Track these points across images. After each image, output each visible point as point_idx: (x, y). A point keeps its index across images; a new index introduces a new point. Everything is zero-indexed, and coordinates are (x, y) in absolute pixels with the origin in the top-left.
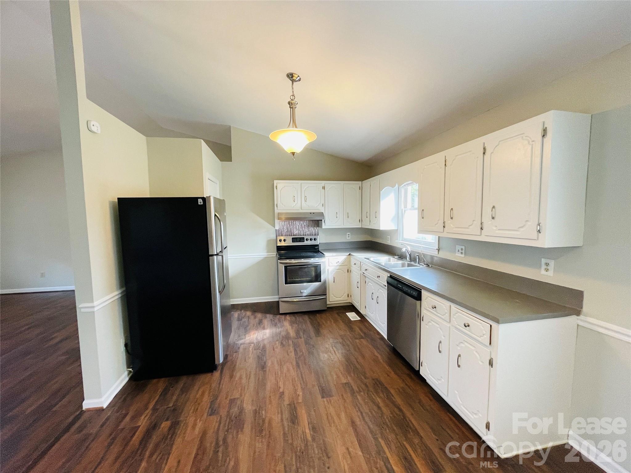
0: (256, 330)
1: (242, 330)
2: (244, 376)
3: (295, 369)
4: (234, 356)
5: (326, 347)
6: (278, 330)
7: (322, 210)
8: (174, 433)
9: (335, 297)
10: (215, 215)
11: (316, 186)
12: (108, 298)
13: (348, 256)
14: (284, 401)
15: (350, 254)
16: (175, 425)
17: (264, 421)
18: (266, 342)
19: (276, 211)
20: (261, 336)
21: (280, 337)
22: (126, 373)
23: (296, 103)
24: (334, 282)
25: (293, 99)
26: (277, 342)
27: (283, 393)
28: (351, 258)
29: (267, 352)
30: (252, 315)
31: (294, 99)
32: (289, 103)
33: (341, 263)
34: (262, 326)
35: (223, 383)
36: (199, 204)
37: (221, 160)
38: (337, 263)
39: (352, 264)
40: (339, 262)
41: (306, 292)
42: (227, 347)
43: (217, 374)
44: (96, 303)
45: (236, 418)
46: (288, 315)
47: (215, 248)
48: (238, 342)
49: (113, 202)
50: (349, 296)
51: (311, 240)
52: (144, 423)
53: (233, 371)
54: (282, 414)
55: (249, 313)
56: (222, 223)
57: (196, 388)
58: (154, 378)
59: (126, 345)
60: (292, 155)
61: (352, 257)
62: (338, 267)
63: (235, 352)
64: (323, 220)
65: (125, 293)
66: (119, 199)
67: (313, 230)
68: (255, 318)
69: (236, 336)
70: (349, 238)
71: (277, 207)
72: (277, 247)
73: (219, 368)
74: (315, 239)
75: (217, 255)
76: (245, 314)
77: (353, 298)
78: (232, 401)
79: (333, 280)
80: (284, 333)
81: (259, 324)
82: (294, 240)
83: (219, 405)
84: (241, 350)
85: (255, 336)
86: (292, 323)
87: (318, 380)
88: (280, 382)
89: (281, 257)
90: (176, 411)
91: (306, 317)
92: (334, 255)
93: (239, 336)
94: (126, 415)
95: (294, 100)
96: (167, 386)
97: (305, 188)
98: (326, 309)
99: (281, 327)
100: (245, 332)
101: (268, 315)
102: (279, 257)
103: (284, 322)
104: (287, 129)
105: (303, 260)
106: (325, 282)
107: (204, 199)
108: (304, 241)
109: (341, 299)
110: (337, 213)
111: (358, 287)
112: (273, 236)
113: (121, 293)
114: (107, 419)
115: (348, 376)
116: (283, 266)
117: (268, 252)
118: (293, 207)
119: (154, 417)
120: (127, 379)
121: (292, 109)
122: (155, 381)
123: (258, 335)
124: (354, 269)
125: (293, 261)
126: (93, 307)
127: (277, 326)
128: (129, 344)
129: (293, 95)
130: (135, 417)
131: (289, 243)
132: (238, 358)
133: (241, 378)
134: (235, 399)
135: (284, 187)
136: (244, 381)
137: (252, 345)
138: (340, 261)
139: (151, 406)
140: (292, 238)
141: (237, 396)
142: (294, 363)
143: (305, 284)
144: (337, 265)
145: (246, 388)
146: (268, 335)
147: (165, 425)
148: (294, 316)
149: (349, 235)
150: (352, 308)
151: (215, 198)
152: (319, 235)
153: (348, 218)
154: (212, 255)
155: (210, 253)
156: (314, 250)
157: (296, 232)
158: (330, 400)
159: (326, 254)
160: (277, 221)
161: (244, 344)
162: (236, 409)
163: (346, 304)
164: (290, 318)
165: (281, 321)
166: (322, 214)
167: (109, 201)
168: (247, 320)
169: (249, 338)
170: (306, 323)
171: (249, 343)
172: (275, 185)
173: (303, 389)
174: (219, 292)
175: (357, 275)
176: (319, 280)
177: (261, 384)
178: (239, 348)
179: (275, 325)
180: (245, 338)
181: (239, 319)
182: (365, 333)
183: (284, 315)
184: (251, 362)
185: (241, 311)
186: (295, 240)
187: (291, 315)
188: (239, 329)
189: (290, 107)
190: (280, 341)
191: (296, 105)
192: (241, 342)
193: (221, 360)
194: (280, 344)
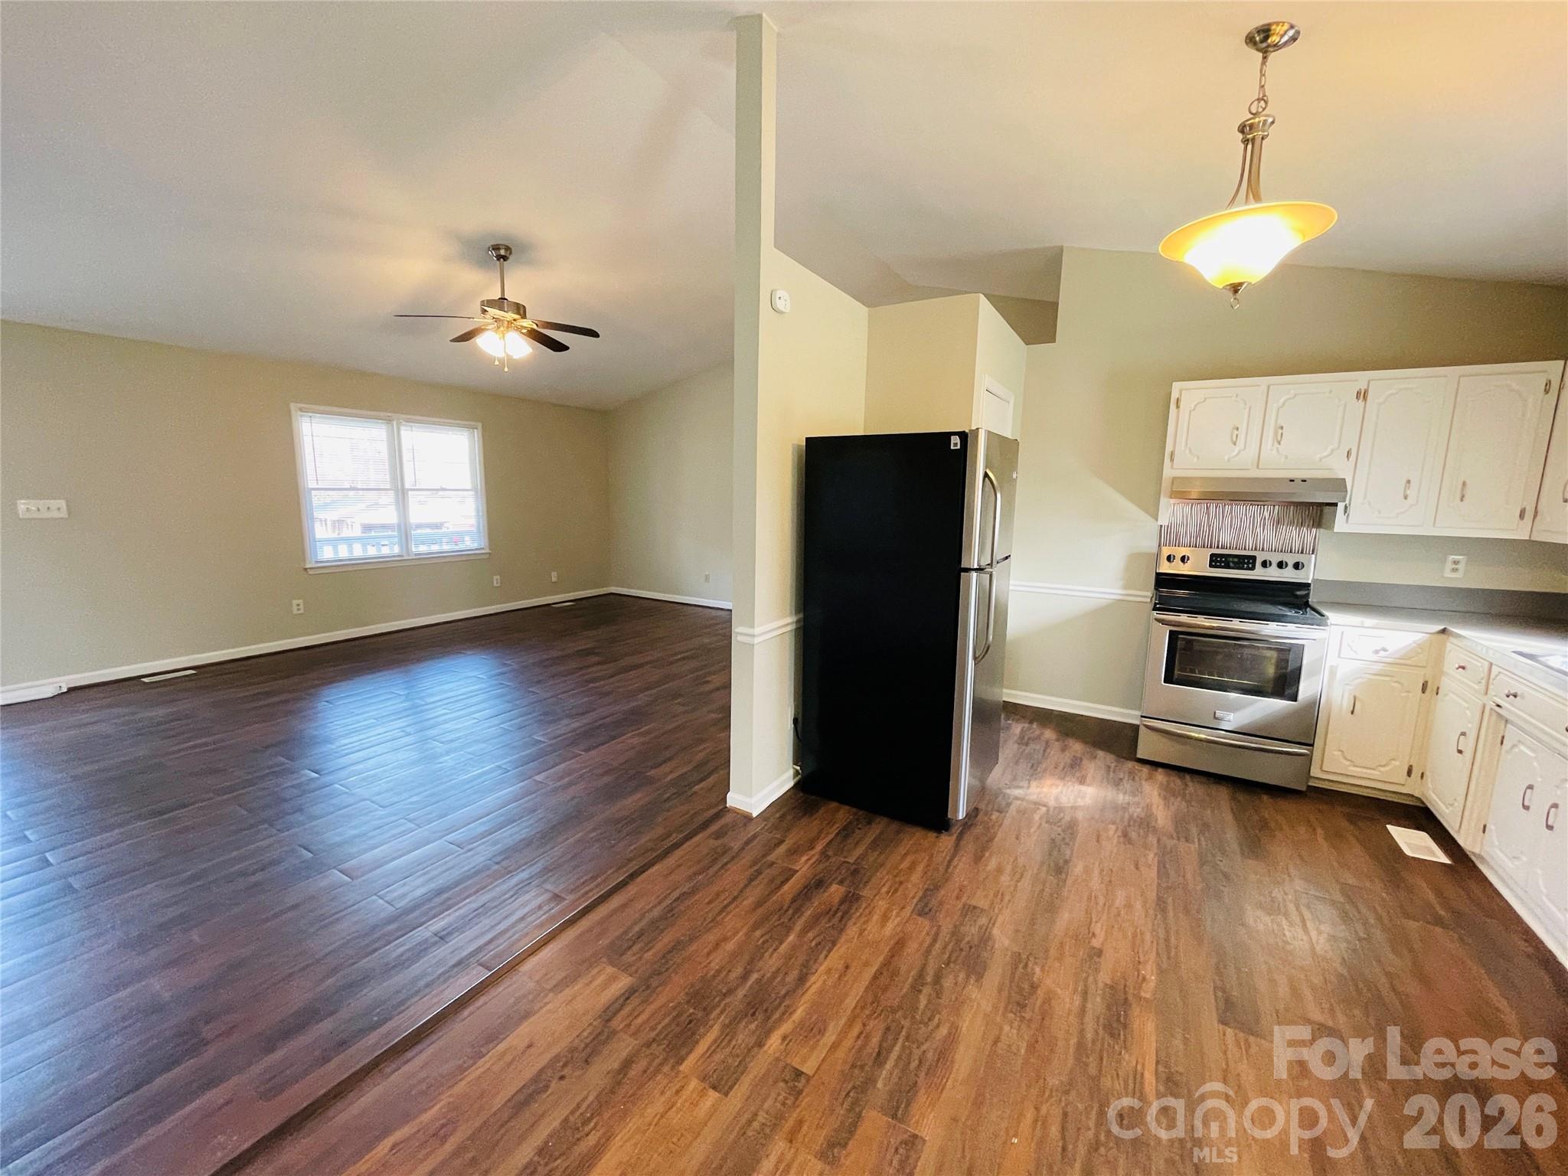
0: (1062, 779)
1: (1023, 766)
2: (1008, 869)
3: (1151, 912)
4: (994, 817)
5: (1273, 895)
6: (1121, 798)
7: (1341, 469)
8: (846, 913)
9: (1348, 763)
10: (986, 475)
11: (1331, 392)
12: (774, 627)
13: (1434, 637)
14: (1097, 971)
15: (1444, 631)
16: (851, 899)
17: (1034, 987)
18: (1080, 815)
19: (1168, 472)
20: (1072, 798)
21: (1122, 818)
22: (791, 772)
23: (1270, 120)
24: (1352, 713)
25: (1260, 110)
26: (1113, 827)
27: (1100, 953)
28: (1448, 644)
29: (1078, 840)
30: (1057, 740)
31: (1264, 109)
32: (1242, 129)
33: (1397, 656)
34: (1078, 774)
35: (958, 864)
36: (952, 448)
37: (1028, 342)
38: (1377, 652)
39: (1450, 664)
40: (1385, 650)
41: (1232, 720)
42: (980, 792)
43: (946, 841)
44: (757, 630)
45: (971, 947)
46: (1160, 770)
47: (974, 555)
48: (1008, 791)
49: (799, 446)
50: (1416, 773)
51: (1281, 565)
52: (804, 869)
53: (984, 849)
54: (1085, 999)
55: (1049, 734)
56: (999, 496)
57: (902, 850)
58: (833, 800)
59: (795, 721)
60: (1231, 294)
61: (1451, 644)
62: (1378, 667)
63: (998, 811)
64: (1341, 506)
65: (802, 624)
66: (807, 439)
67: (1296, 535)
68: (1064, 749)
69: (1008, 776)
70: (1457, 574)
71: (1172, 460)
72: (1158, 575)
73: (956, 830)
74: (1297, 566)
75: (980, 570)
76: (1042, 734)
77: (1430, 785)
78: (970, 910)
79: (1347, 705)
80: (1137, 811)
81: (1072, 766)
82: (1216, 561)
83: (941, 903)
84: (1013, 809)
85: (1055, 791)
86: (1168, 793)
87: (1219, 970)
88: (1096, 922)
89: (1162, 605)
90: (856, 875)
91: (1223, 793)
92: (1366, 625)
93: (1015, 779)
94: (781, 842)
95: (1264, 113)
96: (850, 823)
97: (1282, 400)
98: (1304, 789)
99: (1134, 794)
100: (1032, 775)
101: (1101, 754)
102: (1156, 604)
103: (1144, 783)
104: (1226, 212)
105: (1236, 624)
106: (1313, 707)
107: (963, 436)
108: (1253, 568)
109: (1375, 774)
110: (1409, 482)
111: (1460, 752)
112: (1151, 545)
113: (798, 622)
114: (754, 837)
115: (1337, 1009)
116: (1167, 630)
117: (1125, 587)
118: (1229, 461)
119: (821, 866)
120: (791, 784)
121: (1250, 147)
122: (834, 805)
123: (1062, 792)
124: (1453, 683)
125: (1202, 621)
126: (753, 636)
127: (1121, 788)
128: (800, 720)
129: (1263, 99)
130: (794, 852)
131: (1198, 566)
132: (1001, 824)
133: (999, 870)
134: (975, 908)
135: (1205, 399)
136: (1005, 879)
137: (1044, 809)
138: (1391, 649)
139: (819, 847)
140: (1212, 556)
141: (983, 903)
142: (1152, 895)
143: (1233, 695)
144: (1375, 658)
145: (1007, 898)
146: (1088, 801)
147: (835, 891)
148: (1182, 779)
149: (1456, 562)
150: (1421, 817)
151: (989, 433)
152: (1320, 549)
153: (1462, 500)
154: (968, 570)
155: (964, 565)
156: (1291, 599)
157: (1226, 538)
158: (1246, 1040)
159: (1333, 616)
160: (1164, 501)
161: (1022, 799)
162: (974, 930)
163: (1394, 795)
164: (1167, 779)
165: (1137, 778)
166: (1340, 485)
167: (793, 445)
168: (1043, 749)
169: (1038, 790)
170: (1221, 807)
171: (1035, 803)
172: (1174, 395)
173: (1161, 972)
174: (975, 658)
175: (1468, 708)
176: (1288, 692)
177: (1047, 906)
178: (1009, 805)
179: (1118, 783)
180: (1029, 787)
181: (1023, 741)
182: (1457, 914)
183: (1148, 766)
184: (1031, 847)
185: (1031, 722)
186: (1218, 562)
187: (1173, 773)
188: (1017, 763)
189: (1246, 141)
190: (1121, 827)
191: (1266, 127)
192: (1017, 792)
193: (961, 815)
194: (1119, 833)
